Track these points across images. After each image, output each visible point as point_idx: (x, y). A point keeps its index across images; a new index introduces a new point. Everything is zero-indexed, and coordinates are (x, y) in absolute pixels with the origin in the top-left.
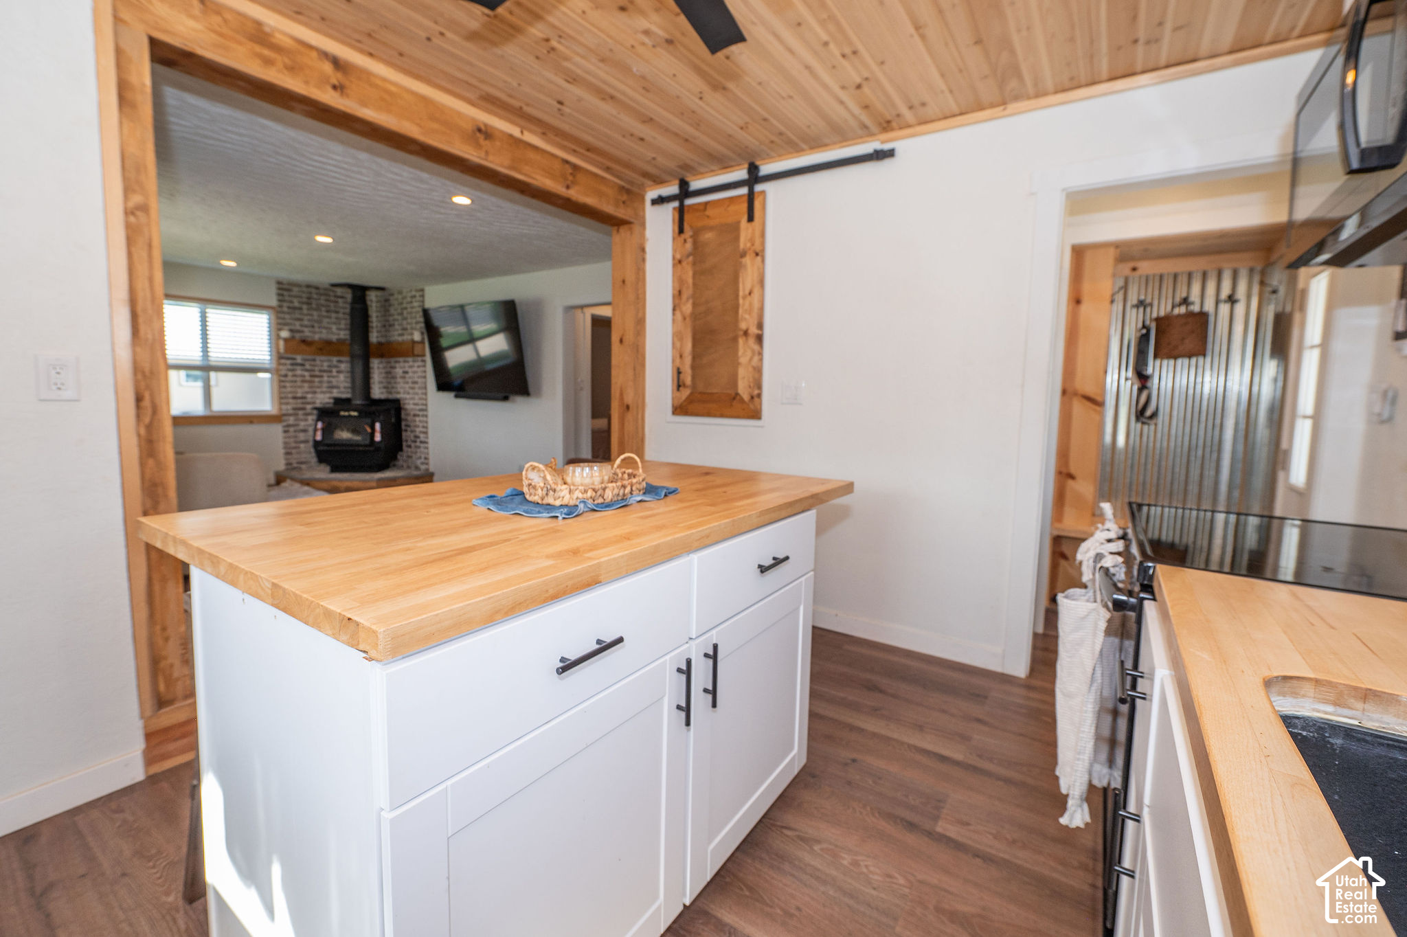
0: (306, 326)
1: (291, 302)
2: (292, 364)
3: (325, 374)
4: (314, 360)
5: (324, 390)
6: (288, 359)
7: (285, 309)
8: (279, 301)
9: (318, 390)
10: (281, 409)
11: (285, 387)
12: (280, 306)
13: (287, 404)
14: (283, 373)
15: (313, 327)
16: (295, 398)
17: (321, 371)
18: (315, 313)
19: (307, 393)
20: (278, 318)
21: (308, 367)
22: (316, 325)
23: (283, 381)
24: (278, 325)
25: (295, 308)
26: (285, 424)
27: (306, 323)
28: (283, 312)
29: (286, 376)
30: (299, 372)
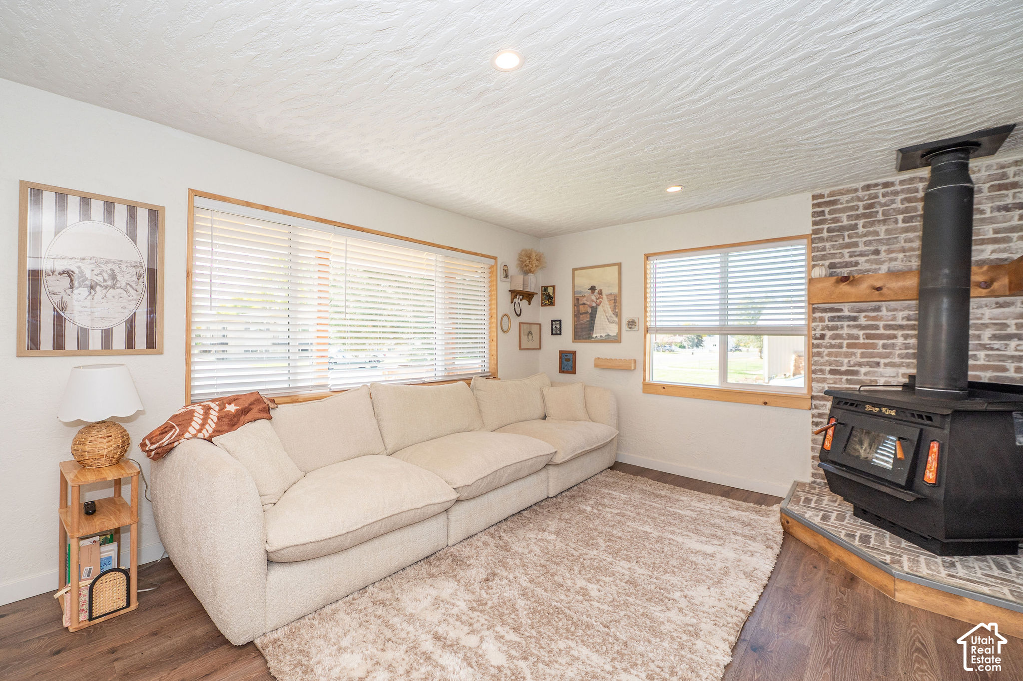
0: (861, 255)
1: (836, 220)
2: (832, 319)
3: (900, 333)
4: (878, 309)
5: (897, 360)
6: (825, 310)
7: (825, 234)
8: (815, 223)
9: (882, 361)
10: (810, 388)
11: (819, 354)
12: (815, 232)
13: (824, 380)
14: (818, 333)
15: (877, 252)
16: (832, 372)
17: (887, 327)
18: (882, 229)
19: (860, 365)
20: (813, 250)
21: (863, 321)
22: (883, 248)
23: (818, 346)
24: (814, 260)
25: (842, 229)
26: (815, 411)
27: (862, 248)
28: (821, 240)
29: (822, 337)
30: (845, 331)
